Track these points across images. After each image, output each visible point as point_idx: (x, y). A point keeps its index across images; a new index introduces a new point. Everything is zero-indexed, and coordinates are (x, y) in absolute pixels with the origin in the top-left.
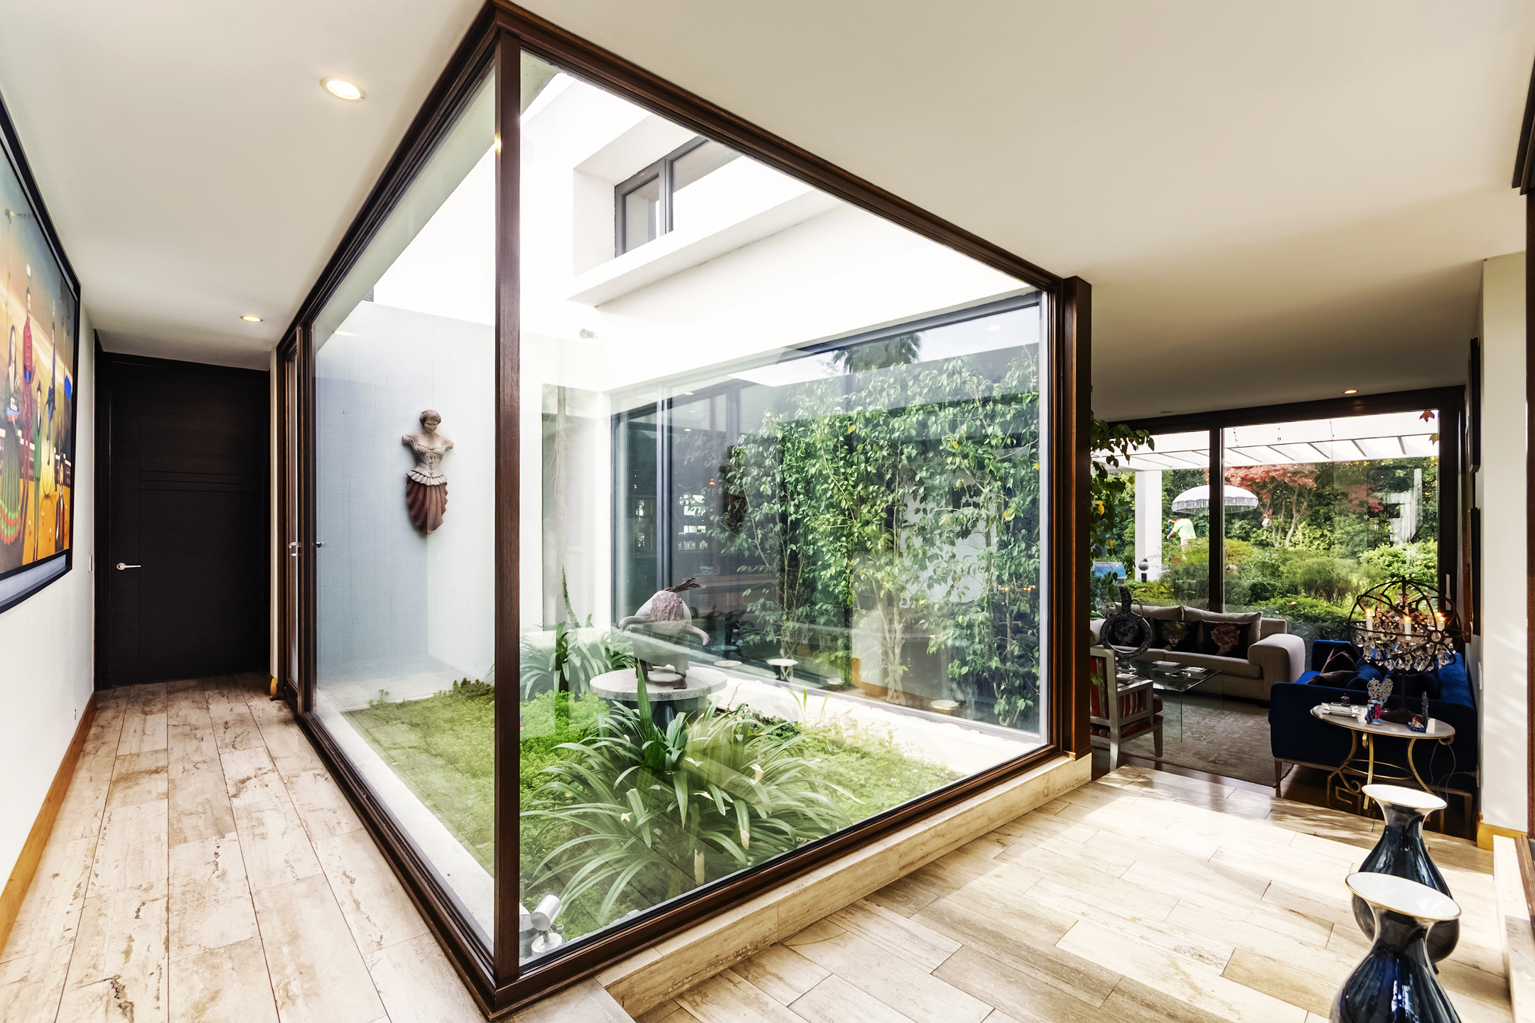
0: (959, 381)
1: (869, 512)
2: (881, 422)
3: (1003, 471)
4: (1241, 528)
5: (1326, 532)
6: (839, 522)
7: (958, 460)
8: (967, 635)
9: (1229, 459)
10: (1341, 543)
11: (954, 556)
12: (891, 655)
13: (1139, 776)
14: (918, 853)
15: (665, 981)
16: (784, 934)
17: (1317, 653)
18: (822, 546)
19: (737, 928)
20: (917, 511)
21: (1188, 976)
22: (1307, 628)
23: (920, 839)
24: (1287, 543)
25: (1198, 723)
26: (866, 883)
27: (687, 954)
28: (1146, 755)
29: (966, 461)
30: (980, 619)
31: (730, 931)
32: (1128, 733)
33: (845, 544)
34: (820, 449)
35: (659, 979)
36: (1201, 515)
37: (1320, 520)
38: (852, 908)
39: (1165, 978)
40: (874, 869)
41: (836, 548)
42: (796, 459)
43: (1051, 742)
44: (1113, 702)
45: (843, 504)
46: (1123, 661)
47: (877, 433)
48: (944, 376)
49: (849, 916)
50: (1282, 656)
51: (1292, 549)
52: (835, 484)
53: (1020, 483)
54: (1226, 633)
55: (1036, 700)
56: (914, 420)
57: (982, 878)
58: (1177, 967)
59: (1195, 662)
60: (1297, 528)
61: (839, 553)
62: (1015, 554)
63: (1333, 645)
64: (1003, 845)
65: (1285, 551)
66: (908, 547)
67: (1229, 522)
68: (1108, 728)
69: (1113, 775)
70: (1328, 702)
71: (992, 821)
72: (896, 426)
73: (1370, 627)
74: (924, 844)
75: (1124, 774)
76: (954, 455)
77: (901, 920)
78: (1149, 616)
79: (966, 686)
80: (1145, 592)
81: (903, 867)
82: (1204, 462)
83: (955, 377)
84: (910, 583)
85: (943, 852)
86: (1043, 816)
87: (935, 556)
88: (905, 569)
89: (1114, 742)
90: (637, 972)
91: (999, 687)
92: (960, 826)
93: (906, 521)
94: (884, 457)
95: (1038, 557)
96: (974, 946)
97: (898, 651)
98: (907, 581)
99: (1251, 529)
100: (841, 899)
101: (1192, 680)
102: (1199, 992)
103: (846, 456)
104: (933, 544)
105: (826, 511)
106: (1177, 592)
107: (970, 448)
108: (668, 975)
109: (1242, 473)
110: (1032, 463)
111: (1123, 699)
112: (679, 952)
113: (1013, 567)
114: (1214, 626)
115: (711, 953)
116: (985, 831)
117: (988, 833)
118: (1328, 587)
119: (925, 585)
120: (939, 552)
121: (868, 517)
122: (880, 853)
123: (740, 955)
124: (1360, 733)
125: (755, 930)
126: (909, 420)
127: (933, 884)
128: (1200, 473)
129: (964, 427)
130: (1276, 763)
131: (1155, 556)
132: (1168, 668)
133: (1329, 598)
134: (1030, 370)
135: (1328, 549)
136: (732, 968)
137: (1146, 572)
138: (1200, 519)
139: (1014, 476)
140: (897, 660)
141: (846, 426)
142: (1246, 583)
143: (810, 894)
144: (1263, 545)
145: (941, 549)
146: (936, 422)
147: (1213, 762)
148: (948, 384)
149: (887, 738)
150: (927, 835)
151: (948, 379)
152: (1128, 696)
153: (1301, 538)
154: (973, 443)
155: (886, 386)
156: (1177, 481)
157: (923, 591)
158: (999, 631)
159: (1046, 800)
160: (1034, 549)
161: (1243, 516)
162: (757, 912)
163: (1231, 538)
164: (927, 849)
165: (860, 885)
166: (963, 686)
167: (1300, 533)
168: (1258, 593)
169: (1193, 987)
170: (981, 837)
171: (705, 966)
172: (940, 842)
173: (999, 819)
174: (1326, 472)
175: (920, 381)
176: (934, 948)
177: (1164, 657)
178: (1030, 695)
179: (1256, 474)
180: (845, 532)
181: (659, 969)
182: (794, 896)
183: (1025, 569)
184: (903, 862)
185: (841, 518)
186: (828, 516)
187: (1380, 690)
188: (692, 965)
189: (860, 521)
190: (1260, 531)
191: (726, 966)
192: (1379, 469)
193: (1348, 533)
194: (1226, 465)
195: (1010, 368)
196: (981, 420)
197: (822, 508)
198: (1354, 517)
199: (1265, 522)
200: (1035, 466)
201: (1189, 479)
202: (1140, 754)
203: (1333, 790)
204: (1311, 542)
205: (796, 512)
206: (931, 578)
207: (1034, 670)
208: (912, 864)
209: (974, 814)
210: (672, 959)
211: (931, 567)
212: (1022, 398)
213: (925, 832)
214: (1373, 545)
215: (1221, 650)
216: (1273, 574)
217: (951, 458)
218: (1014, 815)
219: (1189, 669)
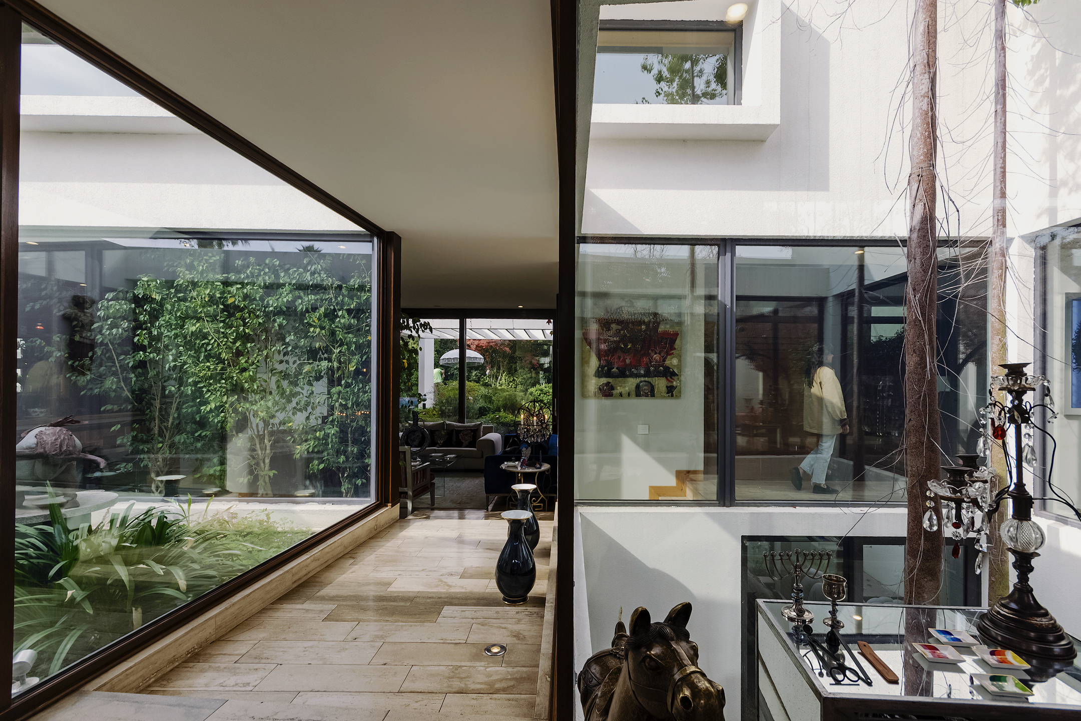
0: (319, 278)
1: (246, 362)
2: (258, 299)
3: (348, 339)
4: (476, 375)
5: (515, 378)
6: (219, 369)
7: (318, 330)
8: (322, 444)
9: (470, 335)
10: (522, 384)
11: (312, 393)
12: (262, 464)
13: (423, 515)
14: (304, 572)
15: (137, 679)
16: (220, 635)
17: (506, 440)
18: (202, 387)
19: (188, 636)
20: (281, 362)
21: (446, 583)
22: (503, 429)
23: (305, 563)
24: (498, 384)
25: (453, 486)
26: (272, 595)
27: (153, 659)
28: (426, 506)
29: (323, 331)
30: (333, 432)
31: (183, 638)
32: (417, 494)
33: (224, 385)
34: (201, 312)
35: (132, 678)
36: (455, 367)
37: (512, 372)
38: (263, 611)
39: (437, 586)
40: (277, 585)
41: (216, 388)
42: (175, 318)
43: (378, 501)
44: (409, 476)
45: (223, 355)
46: (414, 456)
47: (254, 306)
48: (308, 273)
49: (264, 615)
50: (491, 443)
51: (499, 388)
52: (215, 341)
53: (359, 347)
54: (466, 435)
55: (368, 479)
56: (285, 300)
57: (343, 576)
58: (442, 581)
59: (451, 452)
60: (502, 375)
61: (219, 393)
62: (356, 390)
63: (512, 436)
64: (354, 558)
65: (496, 389)
66: (278, 387)
67: (470, 372)
68: (406, 493)
69: (410, 517)
70: (507, 461)
71: (346, 548)
72: (271, 302)
73: (522, 424)
74: (307, 566)
75: (416, 515)
76: (315, 327)
77: (299, 606)
78: (428, 428)
79: (316, 482)
80: (425, 414)
81: (295, 582)
82: (456, 335)
83: (316, 276)
84: (280, 412)
85: (318, 569)
86: (375, 540)
87: (298, 393)
88: (276, 403)
89: (410, 500)
90: (117, 677)
91: (343, 476)
92: (328, 553)
93: (276, 369)
94: (260, 323)
95: (370, 392)
96: (344, 603)
97: (267, 461)
98: (277, 411)
99: (481, 376)
100: (257, 606)
101: (449, 462)
102: (450, 586)
103: (225, 320)
104: (297, 385)
105: (205, 361)
106: (442, 414)
107: (326, 323)
108: (139, 675)
109: (476, 343)
110: (367, 336)
111: (415, 474)
112: (147, 658)
113: (355, 399)
114: (461, 431)
115: (169, 655)
116: (342, 554)
117: (344, 555)
118: (513, 407)
119: (291, 413)
120: (301, 391)
121: (245, 365)
122: (281, 575)
123: (190, 653)
124: (518, 473)
125: (200, 635)
126: (280, 299)
127: (315, 586)
128: (454, 341)
129: (322, 309)
130: (487, 496)
131: (430, 393)
132: (437, 457)
133: (513, 413)
134: (366, 280)
135: (516, 387)
136: (185, 662)
137: (425, 402)
138: (455, 369)
139: (355, 343)
140: (267, 467)
141: (225, 297)
142: (477, 406)
143: (237, 607)
144: (486, 385)
145: (302, 389)
146: (302, 304)
147: (459, 503)
148: (311, 280)
149: (265, 519)
150: (309, 560)
151: (311, 276)
152: (417, 473)
153: (504, 381)
154: (328, 320)
155: (262, 274)
156: (442, 346)
157: (289, 417)
158: (343, 440)
159: (376, 532)
160: (367, 387)
161: (477, 368)
162: (202, 623)
163: (470, 381)
164: (308, 569)
165: (268, 596)
166: (314, 482)
167: (503, 378)
168: (482, 412)
169: (448, 585)
170: (340, 558)
171: (165, 664)
172: (317, 564)
173: (350, 546)
174: (514, 344)
175: (289, 274)
176: (322, 611)
177: (436, 451)
178: (364, 476)
179: (484, 344)
180: (224, 376)
181: (133, 671)
182: (226, 609)
183: (362, 400)
184: (295, 579)
185: (220, 366)
186: (208, 364)
187: (526, 452)
188: (157, 665)
189: (239, 368)
190: (485, 377)
191: (180, 662)
192: (537, 344)
193: (524, 378)
194: (467, 338)
195: (353, 277)
196: (334, 306)
197: (202, 358)
198: (527, 370)
199: (488, 372)
200: (369, 338)
201: (449, 345)
202: (423, 507)
203: (509, 503)
204: (509, 384)
205: (175, 360)
206: (295, 408)
207: (366, 461)
208: (299, 579)
209: (336, 544)
210: (142, 663)
211: (295, 401)
212: (361, 296)
213: (308, 558)
214: (533, 385)
215: (464, 445)
216: (490, 402)
217: (313, 328)
218: (358, 543)
219: (448, 456)
